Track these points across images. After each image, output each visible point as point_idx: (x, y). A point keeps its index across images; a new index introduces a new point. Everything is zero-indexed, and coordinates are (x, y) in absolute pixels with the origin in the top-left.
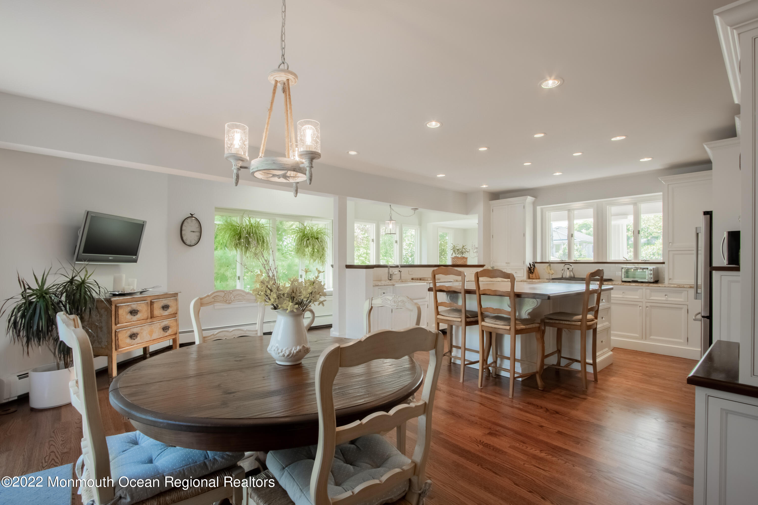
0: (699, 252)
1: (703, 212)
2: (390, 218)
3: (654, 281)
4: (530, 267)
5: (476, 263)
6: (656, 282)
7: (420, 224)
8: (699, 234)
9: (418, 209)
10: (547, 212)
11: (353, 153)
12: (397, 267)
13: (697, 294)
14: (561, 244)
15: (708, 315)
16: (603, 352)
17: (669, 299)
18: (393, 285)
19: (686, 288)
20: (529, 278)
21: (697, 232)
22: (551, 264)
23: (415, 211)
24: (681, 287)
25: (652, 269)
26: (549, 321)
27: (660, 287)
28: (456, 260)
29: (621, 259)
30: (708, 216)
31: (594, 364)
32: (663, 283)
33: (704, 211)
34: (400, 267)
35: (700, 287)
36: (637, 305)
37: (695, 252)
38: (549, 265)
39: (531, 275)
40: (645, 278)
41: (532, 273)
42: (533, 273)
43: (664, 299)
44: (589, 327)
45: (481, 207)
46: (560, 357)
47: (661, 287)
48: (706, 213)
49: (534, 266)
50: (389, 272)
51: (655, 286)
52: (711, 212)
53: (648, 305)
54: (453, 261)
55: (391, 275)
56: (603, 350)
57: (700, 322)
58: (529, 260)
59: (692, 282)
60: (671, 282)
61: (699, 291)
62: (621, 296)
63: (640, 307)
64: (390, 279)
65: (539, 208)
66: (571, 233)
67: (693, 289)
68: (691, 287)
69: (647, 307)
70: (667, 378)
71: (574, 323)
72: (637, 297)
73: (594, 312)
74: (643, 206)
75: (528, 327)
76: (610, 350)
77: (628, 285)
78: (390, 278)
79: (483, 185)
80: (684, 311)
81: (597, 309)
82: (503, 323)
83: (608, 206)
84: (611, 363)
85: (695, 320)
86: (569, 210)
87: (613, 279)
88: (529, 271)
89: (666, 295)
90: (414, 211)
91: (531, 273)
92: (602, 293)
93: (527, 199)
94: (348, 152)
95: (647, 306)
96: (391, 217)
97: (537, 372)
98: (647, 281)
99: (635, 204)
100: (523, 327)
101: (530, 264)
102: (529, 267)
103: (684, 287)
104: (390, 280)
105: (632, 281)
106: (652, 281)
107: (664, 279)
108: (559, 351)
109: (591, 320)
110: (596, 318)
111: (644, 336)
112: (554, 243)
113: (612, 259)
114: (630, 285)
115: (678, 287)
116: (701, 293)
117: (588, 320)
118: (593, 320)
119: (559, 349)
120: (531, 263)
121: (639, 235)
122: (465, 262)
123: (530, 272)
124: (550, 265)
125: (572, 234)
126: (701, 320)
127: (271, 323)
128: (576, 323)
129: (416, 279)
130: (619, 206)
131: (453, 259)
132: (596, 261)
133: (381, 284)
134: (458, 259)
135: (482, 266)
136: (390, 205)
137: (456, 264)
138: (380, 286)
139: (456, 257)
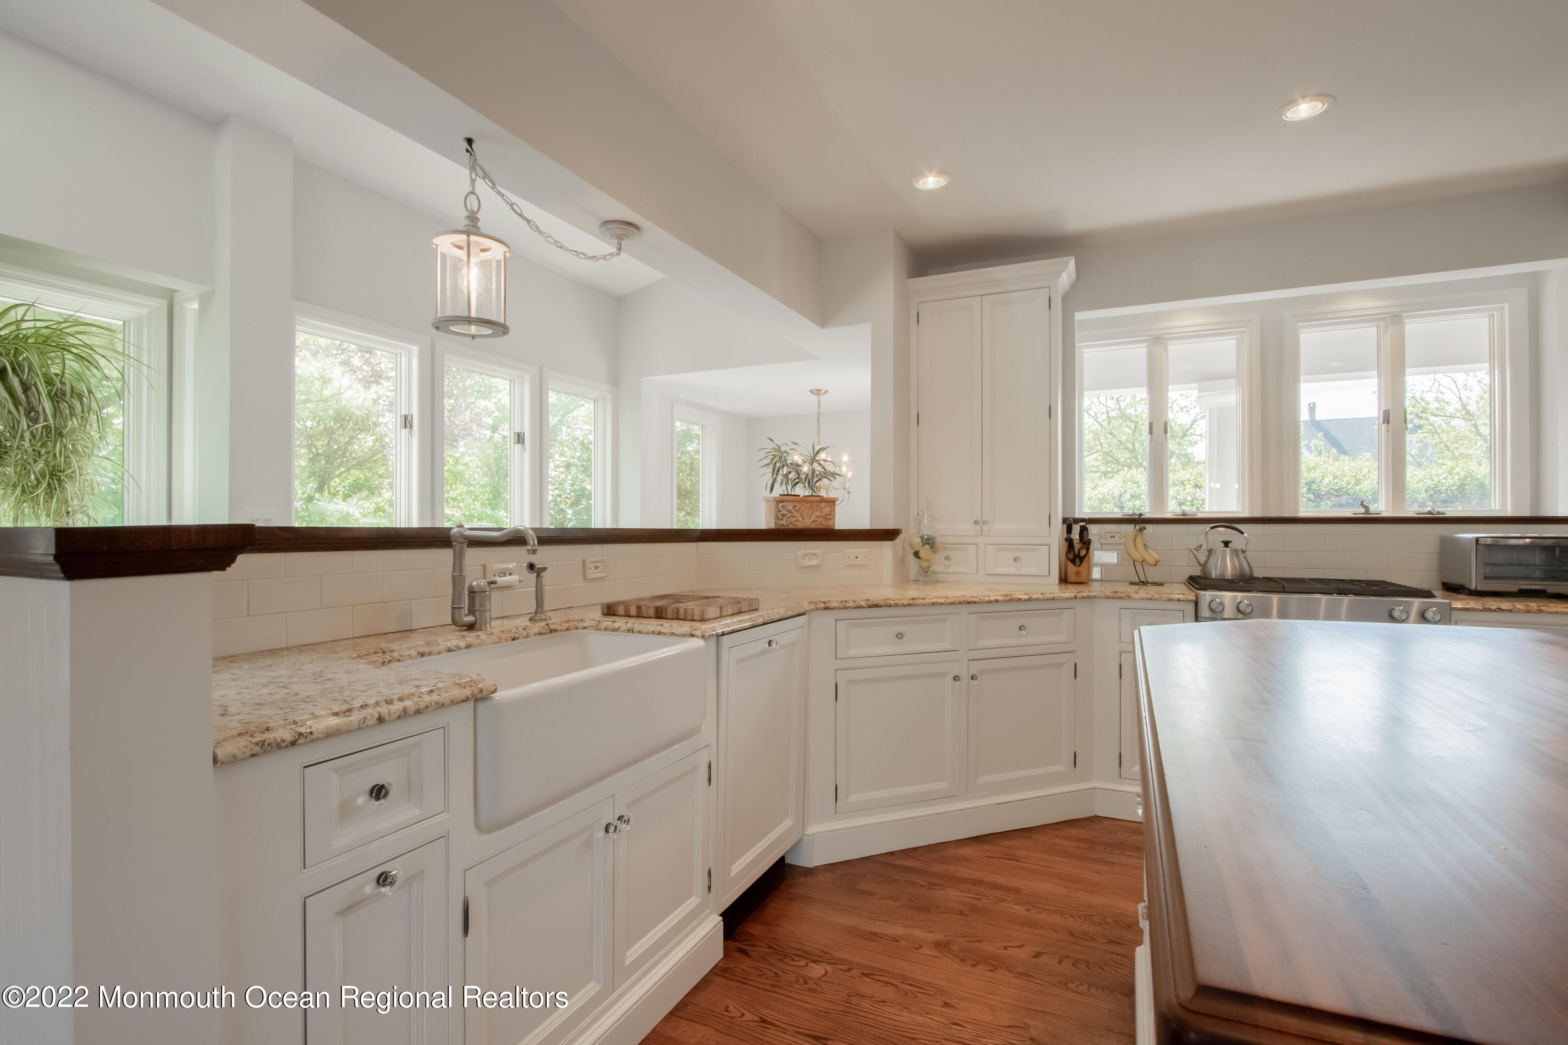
5: (863, 523)
12: (516, 540)
20: (1065, 581)
23: (620, 238)
28: (791, 508)
34: (532, 539)
39: (1072, 568)
41: (1078, 561)
45: (883, 298)
50: (458, 579)
55: (472, 592)
64: (470, 619)
78: (471, 612)
79: (927, 176)
83: (1299, 325)
86: (1153, 340)
90: (616, 241)
91: (1073, 562)
93: (1064, 270)
101: (1069, 527)
104: (471, 627)
105: (1521, 591)
120: (1074, 524)
122: (825, 517)
123: (1069, 556)
124: (1141, 530)
129: (633, 611)
130: (1335, 327)
131: (781, 505)
132: (1258, 514)
133: (334, 721)
134: (798, 506)
135: (889, 535)
136: (470, 141)
137: (791, 526)
138: (330, 734)
139: (788, 495)
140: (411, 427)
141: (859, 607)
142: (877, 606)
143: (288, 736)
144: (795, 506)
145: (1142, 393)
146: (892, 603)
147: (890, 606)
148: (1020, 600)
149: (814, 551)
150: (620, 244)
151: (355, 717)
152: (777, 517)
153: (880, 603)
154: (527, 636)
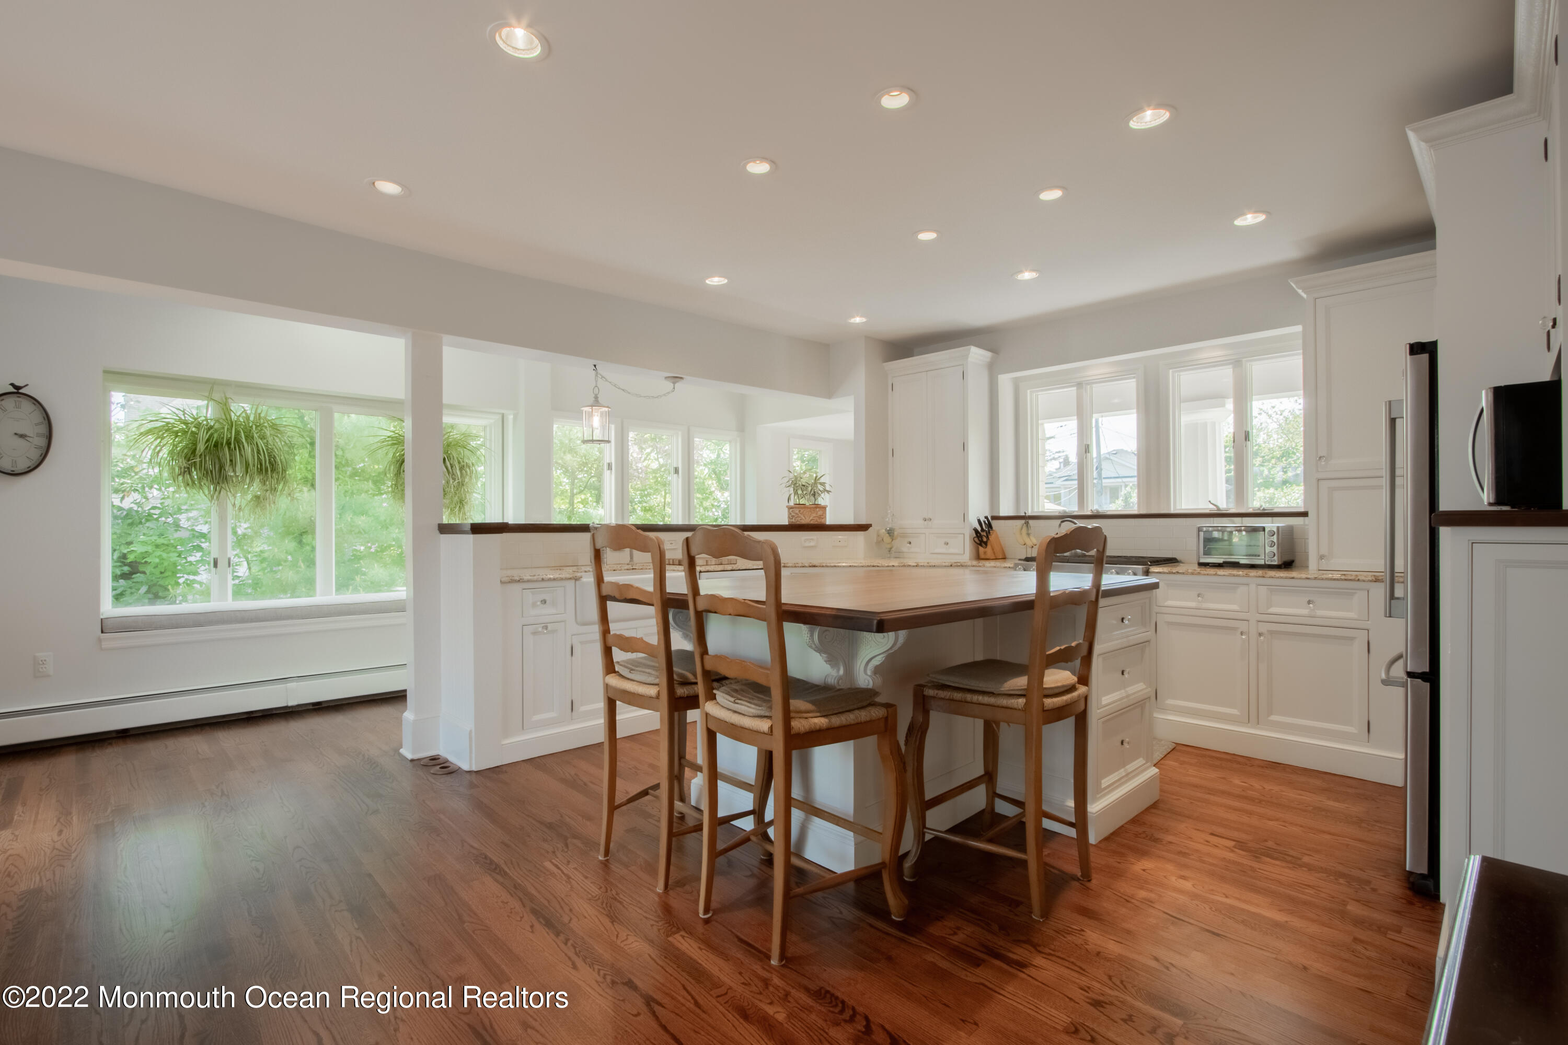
0: (1398, 481)
1: (1408, 346)
2: (594, 399)
3: (1280, 563)
4: (979, 529)
5: (849, 520)
6: (1287, 565)
7: (741, 428)
8: (1397, 420)
9: (681, 378)
10: (1028, 391)
11: (389, 188)
13: (1392, 601)
14: (1121, 486)
15: (1427, 669)
16: (1124, 774)
17: (1320, 613)
18: (576, 579)
19: (1364, 581)
20: (978, 557)
21: (1392, 417)
22: (1031, 522)
23: (674, 383)
24: (1351, 580)
25: (1275, 530)
26: (936, 692)
27: (1293, 578)
28: (797, 512)
29: (1203, 506)
30: (1425, 357)
31: (1081, 821)
32: (1305, 567)
33: (1412, 342)
35: (1401, 580)
36: (1234, 629)
37: (1385, 482)
38: (1025, 523)
39: (981, 549)
40: (1259, 556)
41: (983, 545)
42: (986, 543)
43: (1305, 612)
44: (1058, 714)
45: (859, 379)
46: (993, 795)
47: (1297, 578)
48: (1416, 349)
49: (990, 526)
51: (1282, 578)
52: (1434, 344)
53: (1264, 628)
54: (790, 517)
56: (1127, 767)
57: (1401, 690)
58: (978, 510)
59: (1379, 564)
60: (1324, 564)
61: (1399, 592)
62: (1193, 604)
63: (1242, 634)
65: (1005, 381)
66: (1085, 443)
67: (1382, 585)
68: (1377, 580)
69: (1260, 635)
70: (1306, 859)
71: (1004, 702)
72: (1235, 607)
73: (1078, 662)
74: (1259, 369)
75: (837, 721)
76: (1149, 764)
77: (1211, 575)
79: (854, 317)
80: (1358, 647)
81: (1084, 652)
82: (752, 711)
83: (1171, 371)
84: (1152, 803)
85: (1385, 682)
86: (1079, 385)
87: (1178, 558)
88: (976, 540)
89: (1309, 602)
90: (672, 385)
91: (981, 545)
92: (1102, 602)
93: (969, 354)
94: (374, 183)
95: (1260, 631)
96: (596, 398)
97: (883, 864)
98: (1262, 562)
99: (1237, 363)
100: (820, 722)
101: (979, 521)
102: (976, 531)
103: (1359, 580)
105: (1225, 563)
106: (1276, 563)
107: (1307, 559)
108: (989, 777)
109: (1065, 689)
110: (1084, 680)
111: (1254, 716)
112: (1103, 485)
113: (1183, 507)
114: (1216, 574)
115: (1342, 580)
116: (1404, 599)
117: (1046, 692)
118: (1071, 689)
119: (990, 769)
120: (982, 519)
121: (1249, 443)
122: (820, 517)
123: (979, 542)
124: (1027, 523)
125: (1088, 445)
126: (1405, 685)
127: (293, 681)
128: (1013, 701)
130: (1200, 371)
131: (791, 510)
132: (1143, 511)
133: (530, 578)
134: (802, 511)
135: (863, 528)
136: (595, 366)
137: (798, 523)
138: (528, 581)
139: (799, 504)
140: (611, 469)
141: (803, 567)
142: (814, 566)
143: (518, 579)
144: (800, 511)
145: (1072, 424)
146: (824, 565)
147: (823, 566)
148: (910, 566)
149: (812, 537)
150: (674, 386)
151: (535, 578)
152: (789, 517)
153: (817, 565)
154: (621, 570)
